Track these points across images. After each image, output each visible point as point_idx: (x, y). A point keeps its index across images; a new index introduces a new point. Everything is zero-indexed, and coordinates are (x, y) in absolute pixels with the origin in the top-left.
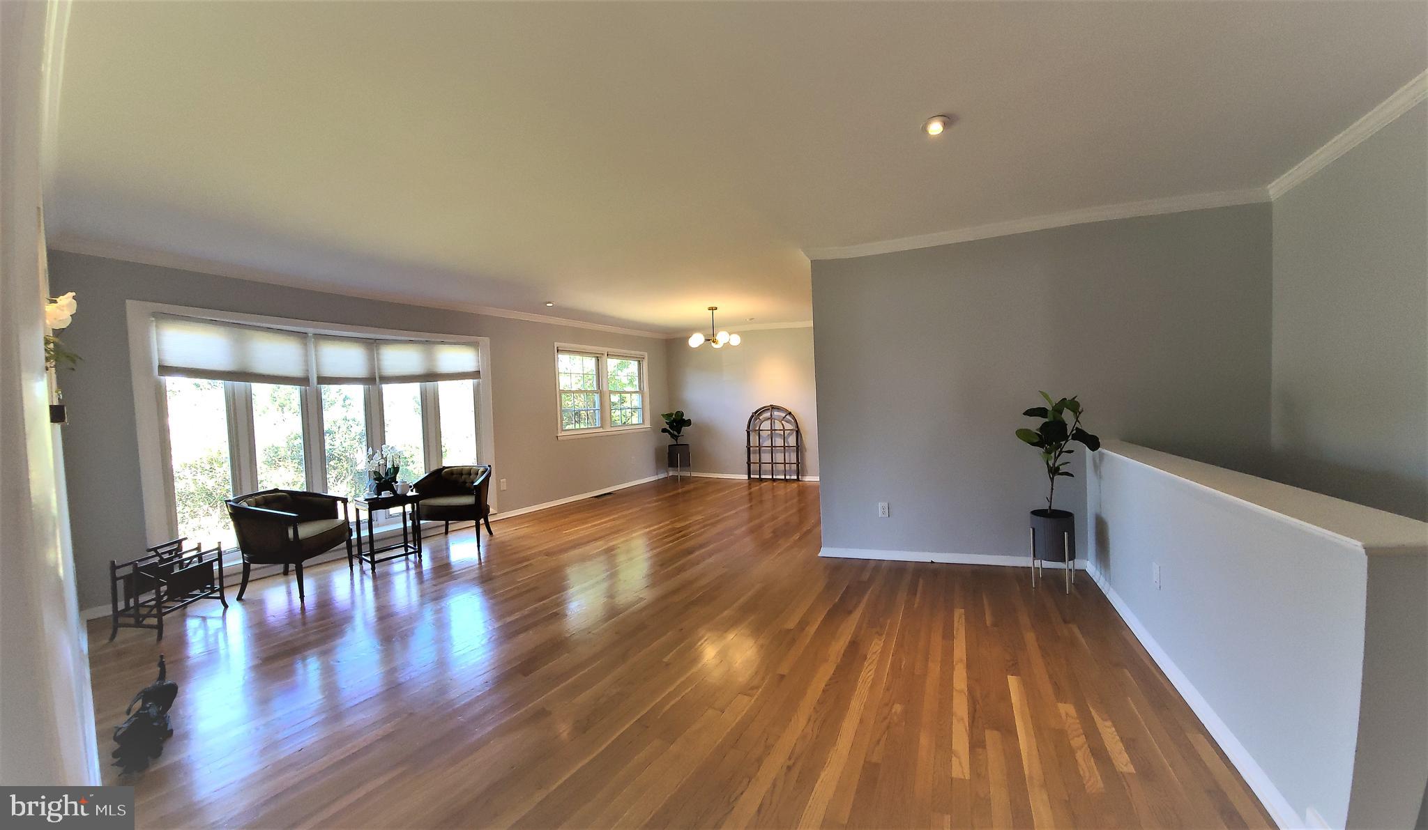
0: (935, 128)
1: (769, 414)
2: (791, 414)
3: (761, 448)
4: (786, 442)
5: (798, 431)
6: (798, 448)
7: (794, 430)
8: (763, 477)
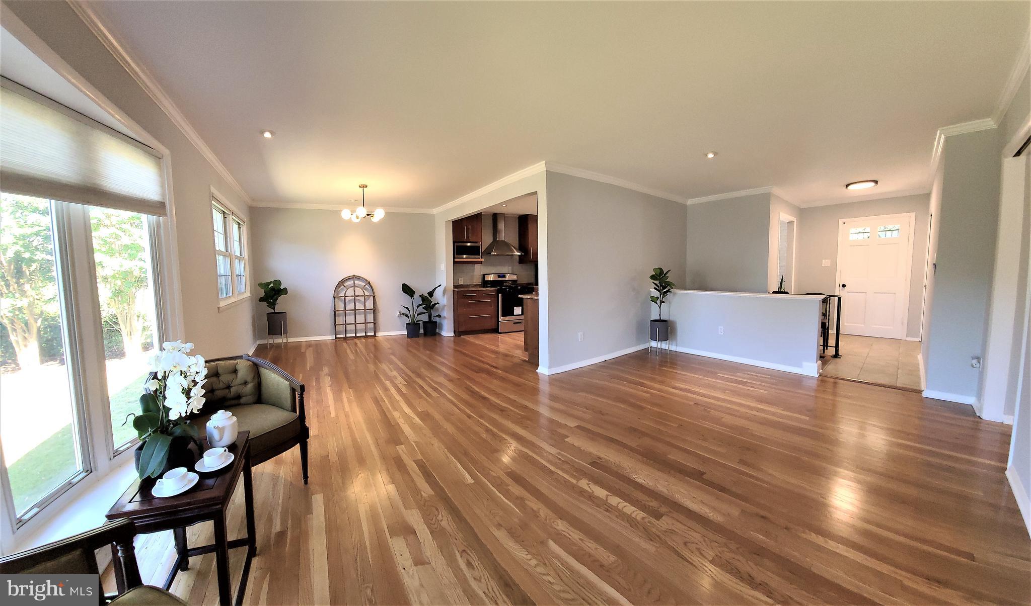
0: (711, 156)
1: (352, 282)
2: (369, 283)
3: (347, 312)
4: (365, 305)
5: (374, 297)
6: (375, 311)
7: (371, 296)
8: (348, 335)
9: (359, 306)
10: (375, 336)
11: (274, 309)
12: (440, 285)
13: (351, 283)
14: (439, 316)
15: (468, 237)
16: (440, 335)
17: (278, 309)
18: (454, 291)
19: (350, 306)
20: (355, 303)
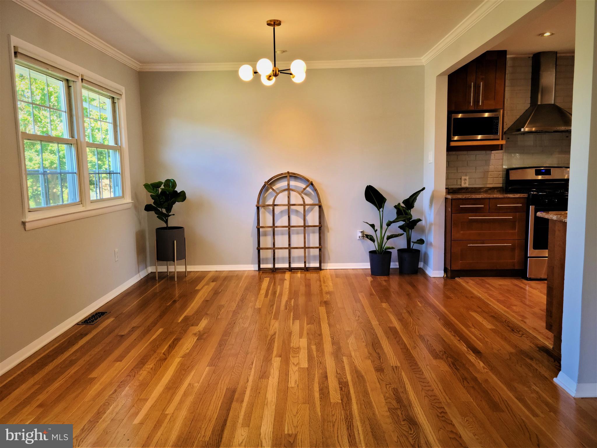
2: (312, 184)
3: (276, 229)
4: (305, 220)
5: (320, 207)
6: (321, 228)
7: (315, 205)
8: (277, 266)
9: (297, 221)
10: (320, 269)
11: (166, 222)
12: (424, 189)
13: (283, 184)
14: (421, 242)
15: (476, 101)
16: (422, 272)
17: (173, 222)
18: (446, 199)
19: (282, 221)
20: (289, 217)
